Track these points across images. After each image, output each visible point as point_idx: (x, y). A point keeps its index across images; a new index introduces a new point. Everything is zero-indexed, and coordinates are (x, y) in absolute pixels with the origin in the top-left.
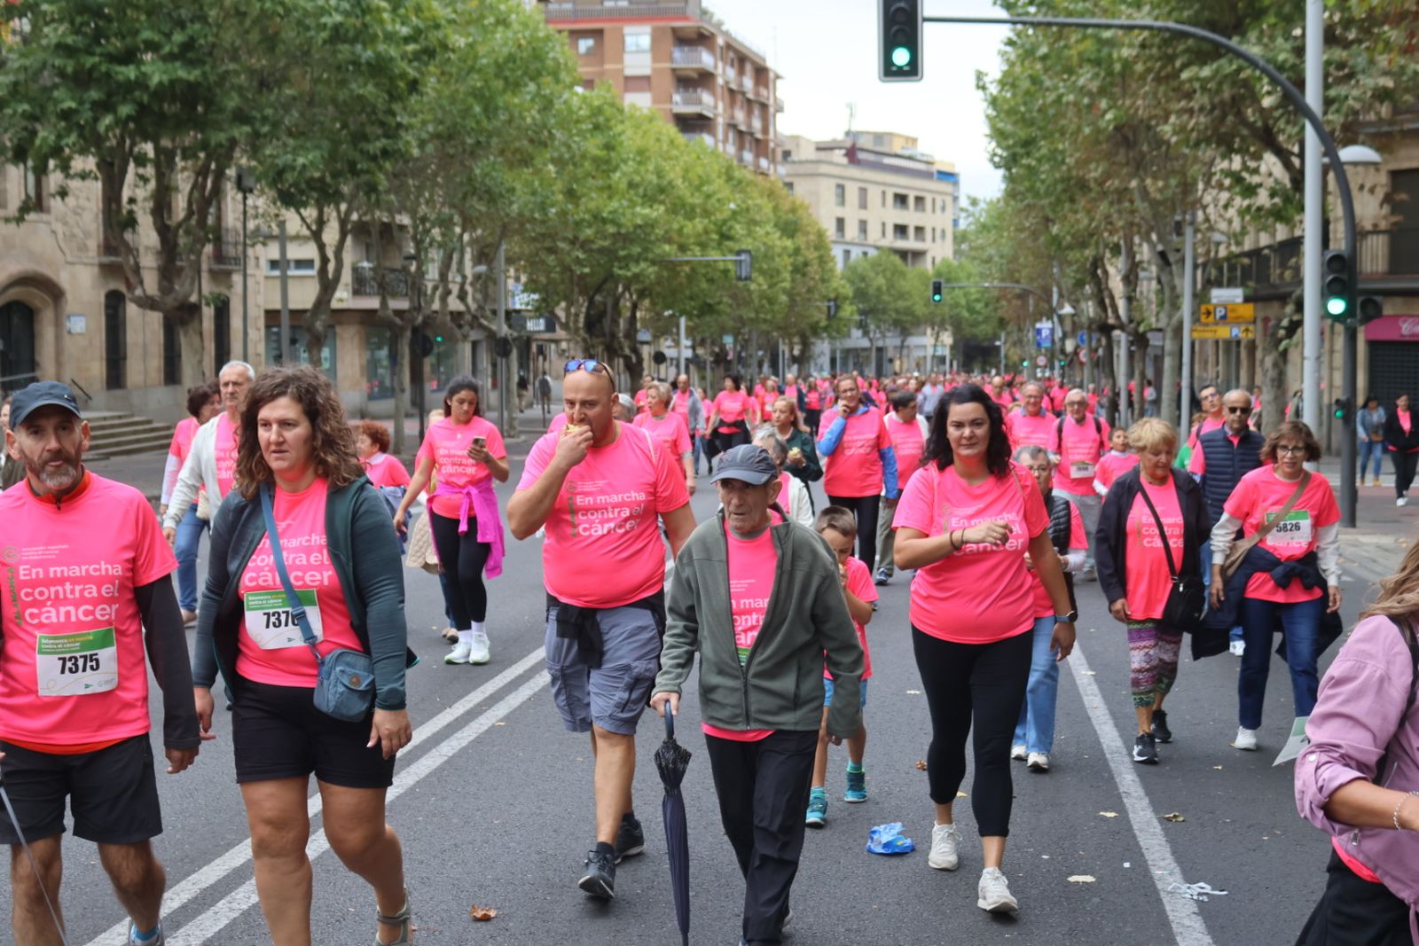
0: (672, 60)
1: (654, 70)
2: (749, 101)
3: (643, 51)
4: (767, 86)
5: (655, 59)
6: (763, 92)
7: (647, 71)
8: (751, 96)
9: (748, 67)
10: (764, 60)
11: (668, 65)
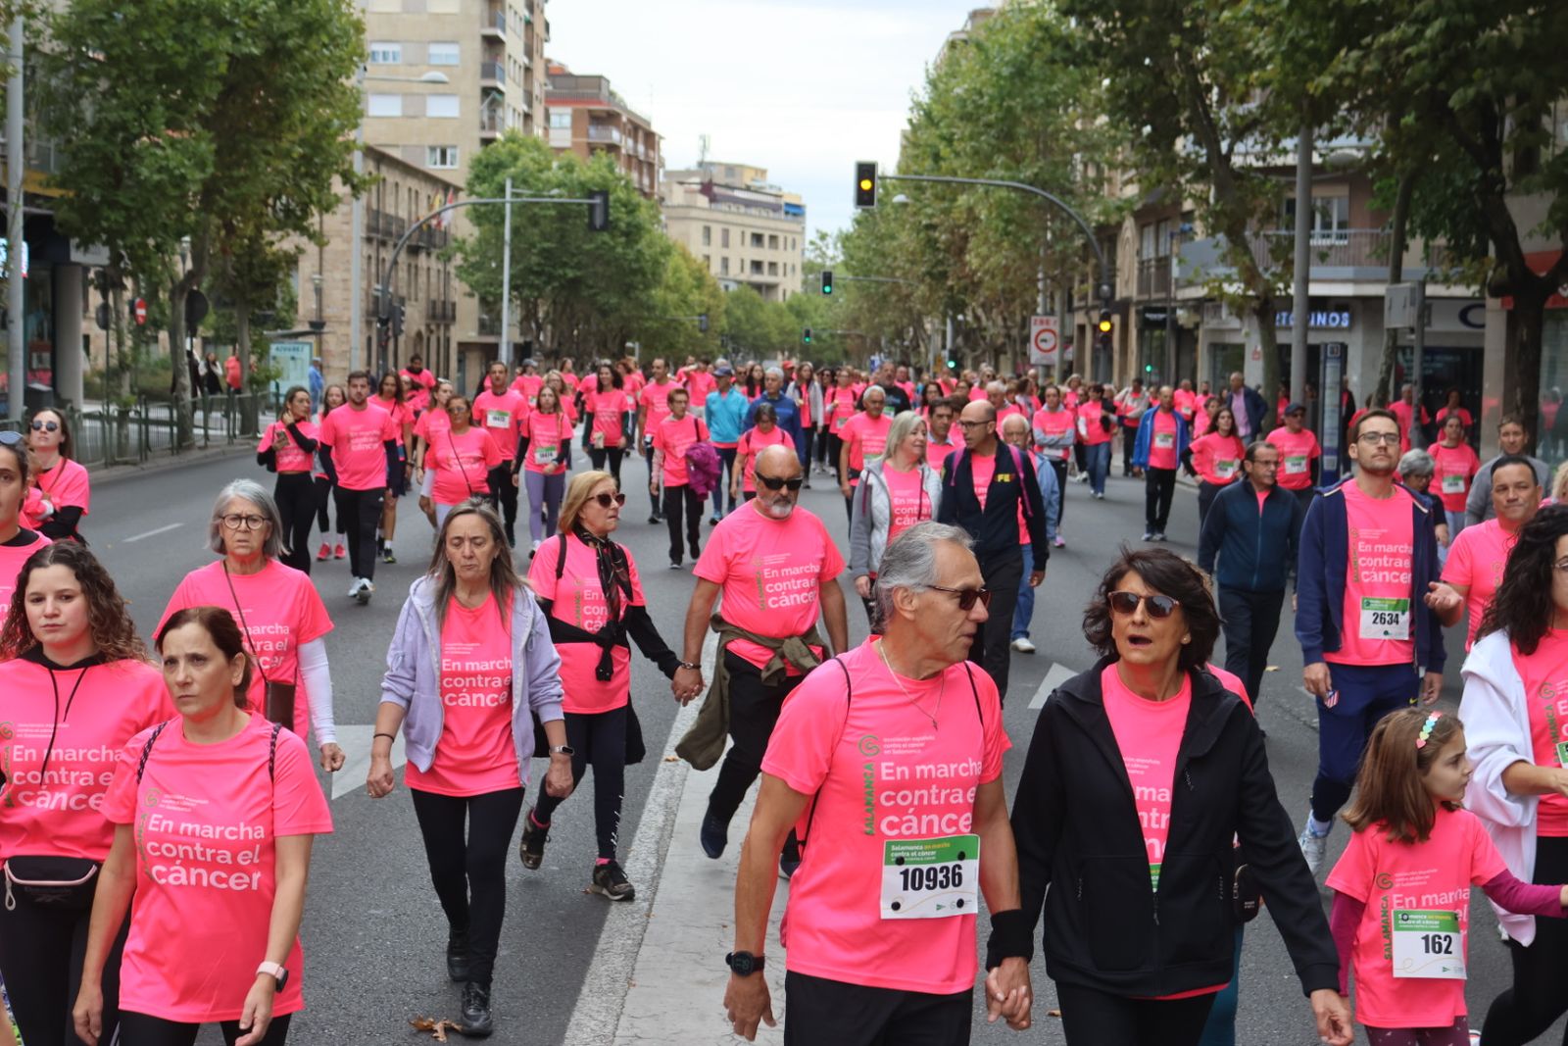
0: (588, 135)
1: (574, 144)
2: (640, 162)
3: (564, 128)
4: (653, 149)
5: (575, 134)
6: (651, 153)
7: (568, 144)
8: (642, 158)
9: (641, 134)
10: (649, 124)
11: (585, 140)
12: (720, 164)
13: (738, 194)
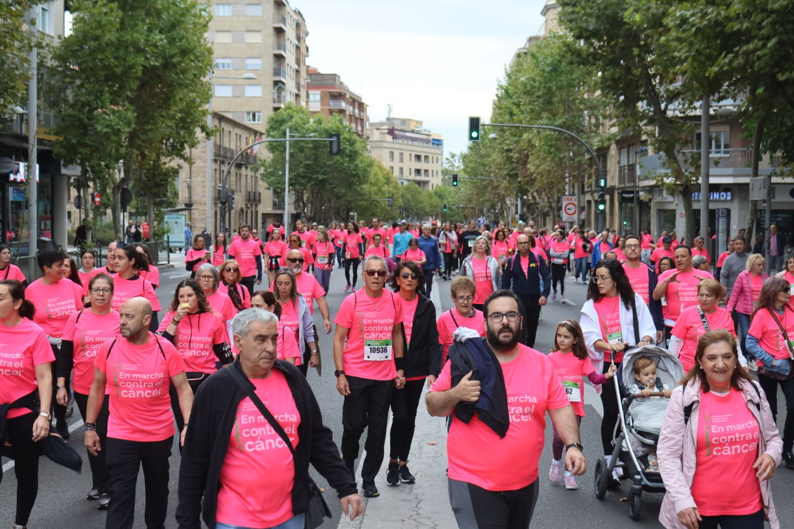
0: (329, 105)
1: (322, 109)
2: (356, 118)
3: (317, 101)
4: (363, 112)
5: (322, 104)
6: (362, 114)
7: (319, 110)
8: (357, 116)
9: (356, 104)
10: (361, 98)
11: (328, 107)
12: (398, 119)
13: (407, 134)
